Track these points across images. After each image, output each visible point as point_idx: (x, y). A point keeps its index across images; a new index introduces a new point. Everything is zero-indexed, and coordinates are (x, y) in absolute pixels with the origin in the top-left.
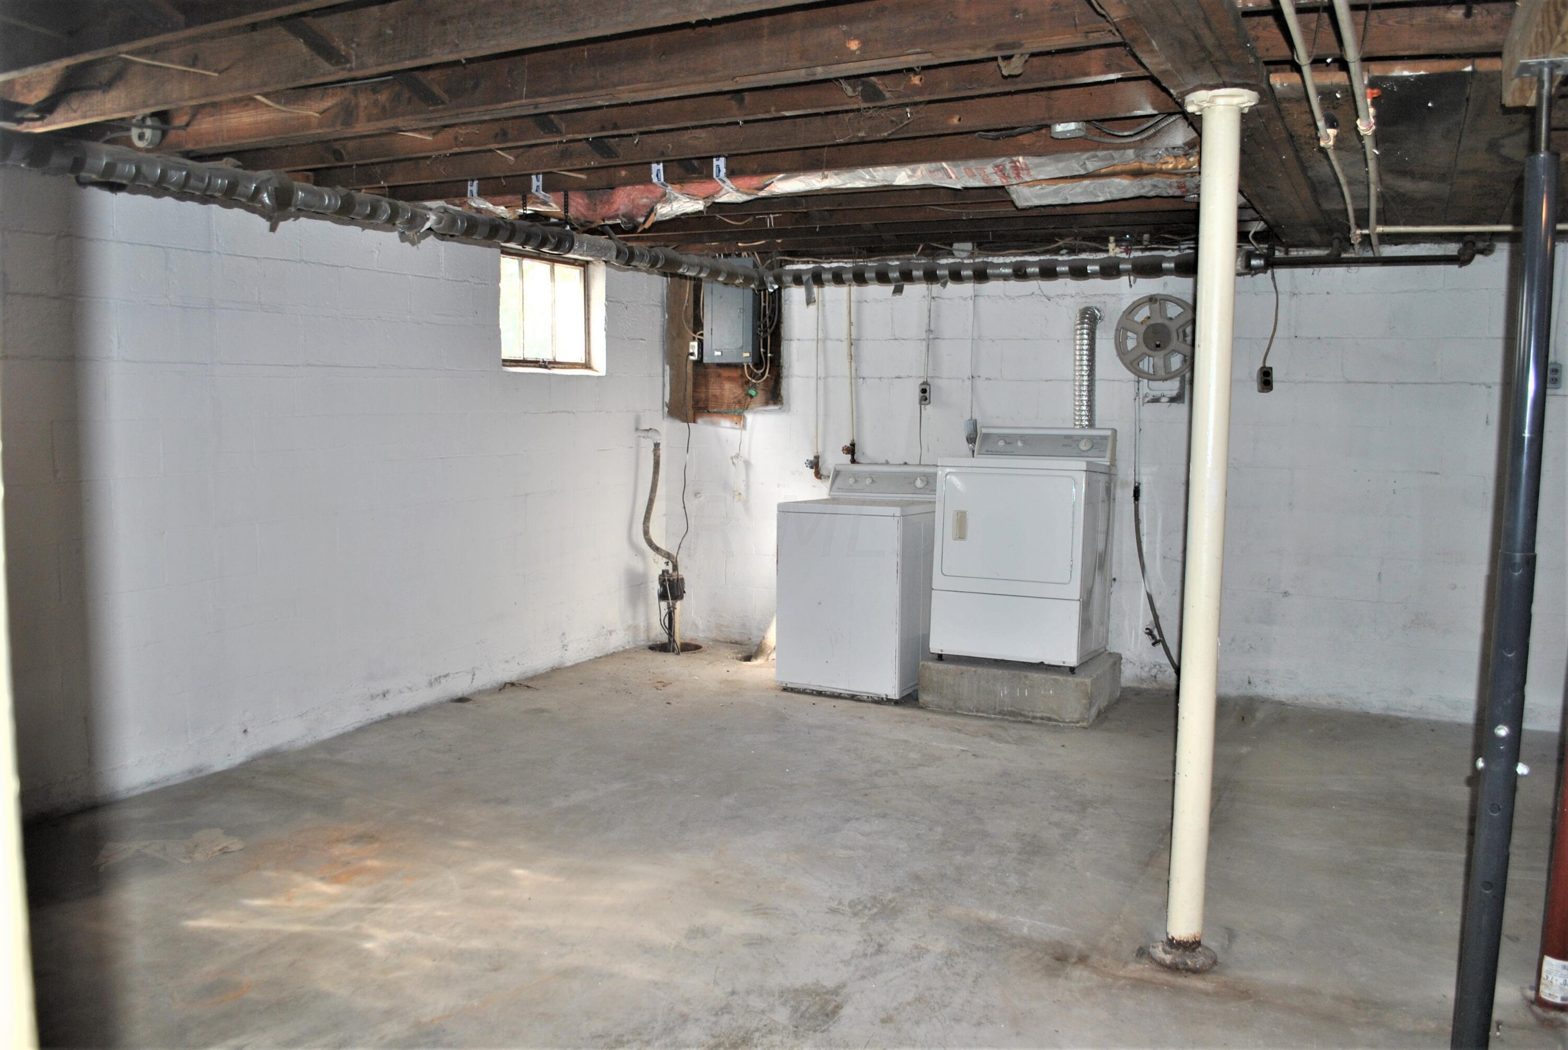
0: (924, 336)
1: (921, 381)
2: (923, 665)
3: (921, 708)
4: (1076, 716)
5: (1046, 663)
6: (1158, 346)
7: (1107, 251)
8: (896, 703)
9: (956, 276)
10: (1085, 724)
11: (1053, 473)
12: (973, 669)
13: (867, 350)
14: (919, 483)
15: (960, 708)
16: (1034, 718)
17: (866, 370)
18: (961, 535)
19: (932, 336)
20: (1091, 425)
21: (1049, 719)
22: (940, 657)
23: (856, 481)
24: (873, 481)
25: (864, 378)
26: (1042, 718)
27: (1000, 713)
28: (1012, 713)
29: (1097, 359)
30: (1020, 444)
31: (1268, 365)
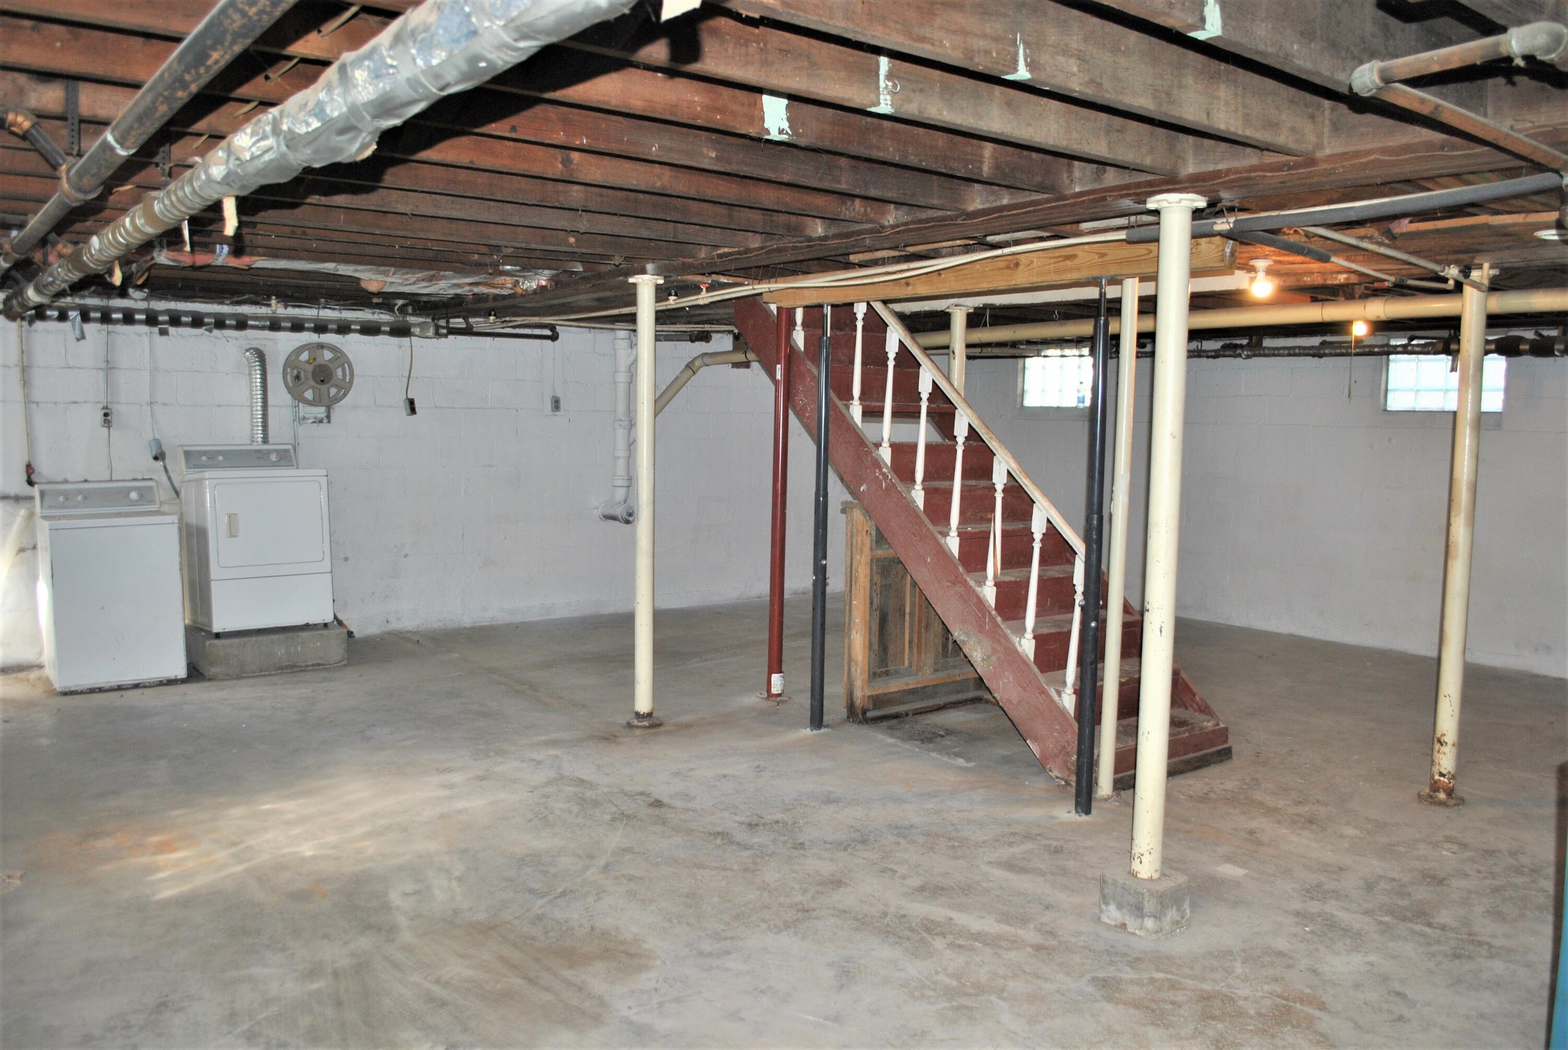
0: (104, 365)
1: (101, 406)
2: (210, 644)
3: (210, 680)
4: (339, 658)
5: (311, 623)
6: (322, 381)
7: (269, 305)
8: (183, 681)
9: (129, 318)
10: (345, 662)
11: (286, 479)
12: (254, 639)
13: (38, 378)
14: (134, 495)
15: (246, 672)
16: (307, 666)
17: (37, 395)
18: (232, 535)
19: (109, 367)
20: (265, 440)
21: (319, 665)
22: (218, 636)
23: (67, 499)
24: (85, 498)
25: (37, 403)
26: (313, 665)
27: (279, 669)
28: (287, 667)
29: (269, 389)
30: (221, 458)
31: (410, 397)
